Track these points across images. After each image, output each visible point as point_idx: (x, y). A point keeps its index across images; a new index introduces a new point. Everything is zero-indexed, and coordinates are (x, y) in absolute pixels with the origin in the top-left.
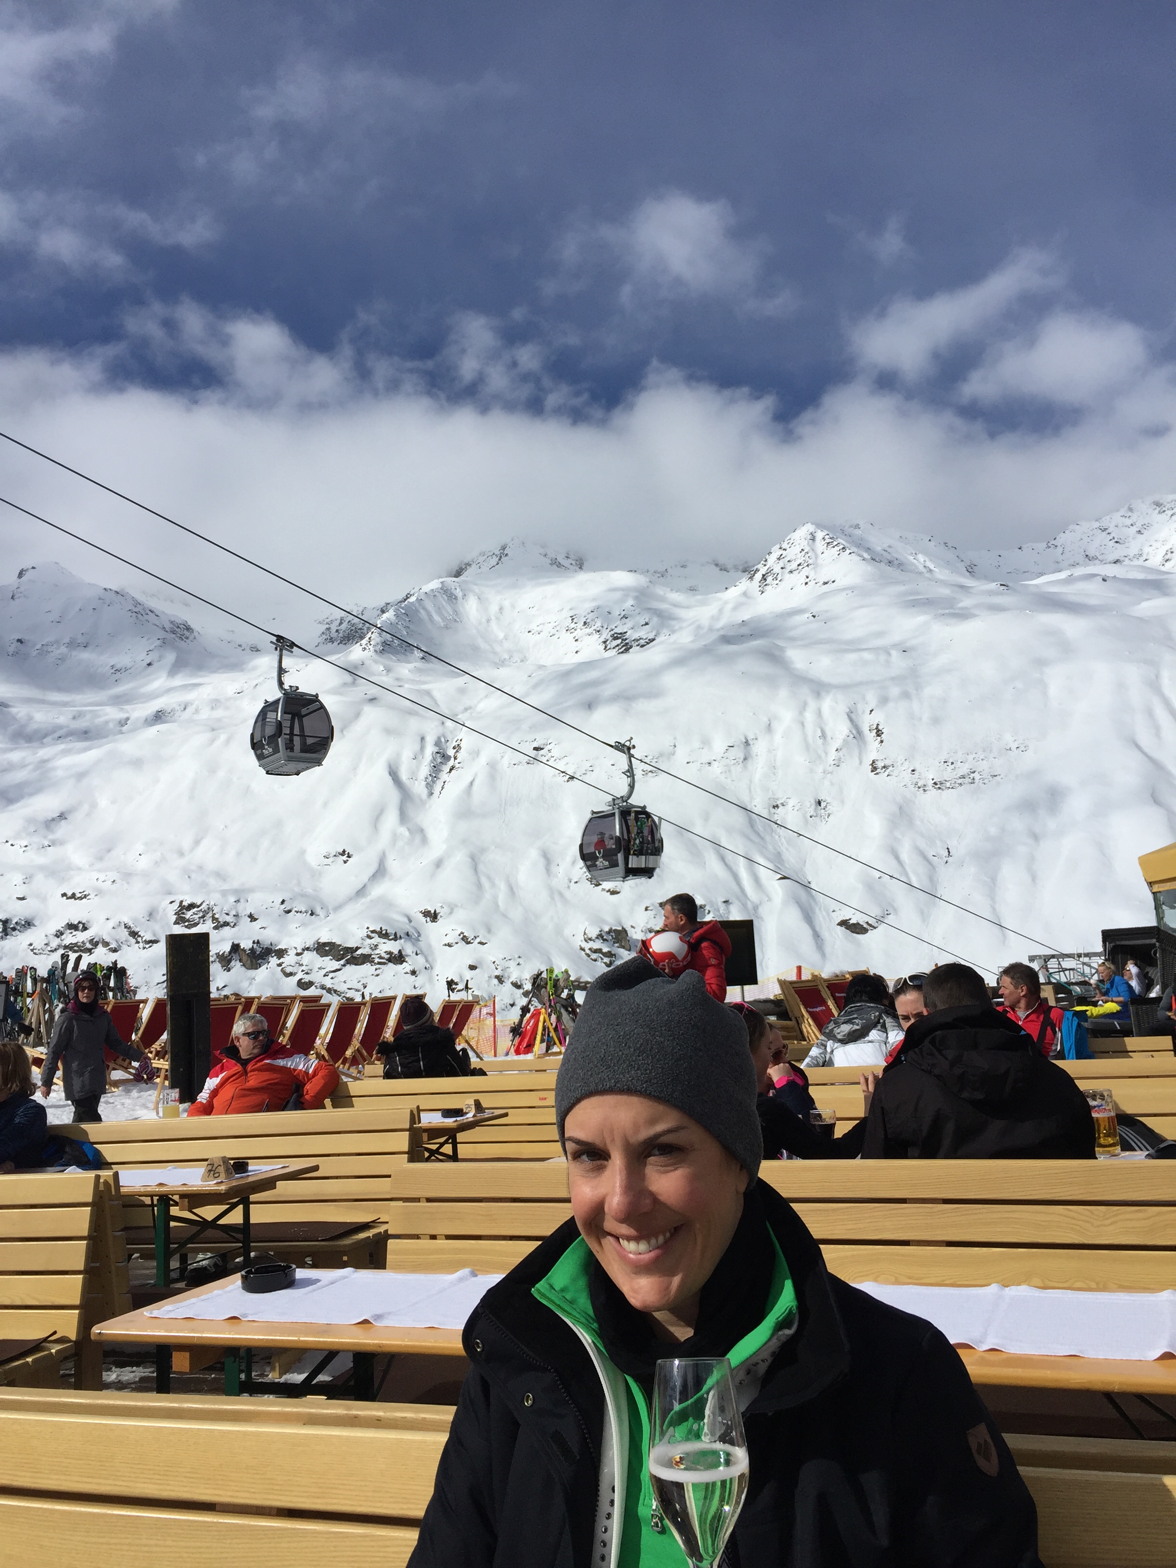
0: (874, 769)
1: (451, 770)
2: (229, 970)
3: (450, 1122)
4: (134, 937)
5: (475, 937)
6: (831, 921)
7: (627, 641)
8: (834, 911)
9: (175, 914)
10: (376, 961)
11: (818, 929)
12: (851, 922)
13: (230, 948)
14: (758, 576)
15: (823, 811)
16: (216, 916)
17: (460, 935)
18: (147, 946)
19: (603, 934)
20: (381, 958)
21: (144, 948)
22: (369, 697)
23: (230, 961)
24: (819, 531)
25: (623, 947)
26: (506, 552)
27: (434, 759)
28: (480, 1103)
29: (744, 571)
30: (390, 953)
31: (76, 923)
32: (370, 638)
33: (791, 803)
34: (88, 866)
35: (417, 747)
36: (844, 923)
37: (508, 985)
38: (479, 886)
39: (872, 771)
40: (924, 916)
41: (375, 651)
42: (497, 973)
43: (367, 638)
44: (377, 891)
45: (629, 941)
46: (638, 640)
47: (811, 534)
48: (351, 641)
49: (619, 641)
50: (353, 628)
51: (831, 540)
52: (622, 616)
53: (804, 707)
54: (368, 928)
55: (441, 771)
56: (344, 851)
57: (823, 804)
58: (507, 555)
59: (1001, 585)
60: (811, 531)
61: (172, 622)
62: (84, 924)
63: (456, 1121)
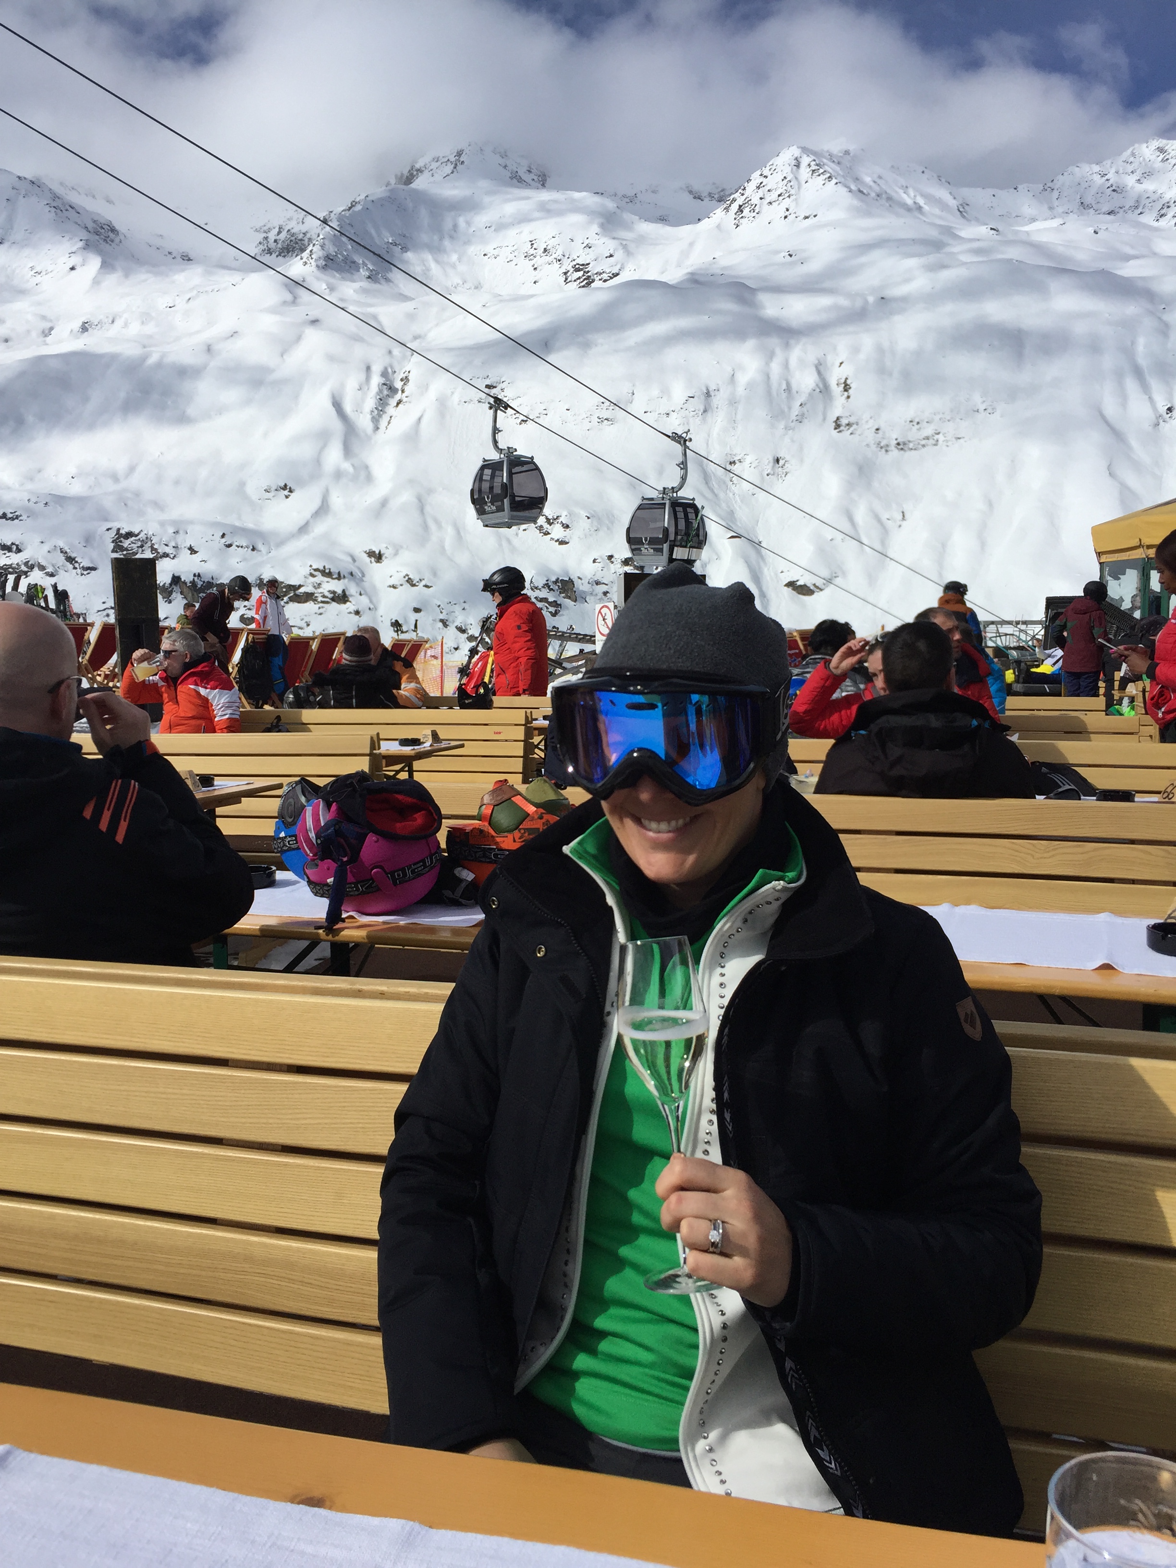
0: (837, 426)
1: (398, 404)
2: (170, 602)
3: (407, 750)
4: (71, 563)
5: (421, 580)
6: (778, 581)
7: (589, 274)
8: (782, 572)
9: (113, 542)
10: (319, 600)
11: (764, 589)
12: (799, 583)
13: (170, 580)
14: (735, 207)
15: (780, 469)
16: (155, 547)
17: (404, 577)
18: (85, 573)
19: (550, 584)
20: (324, 596)
21: (82, 574)
22: (311, 318)
23: (171, 593)
24: (805, 156)
25: (569, 598)
26: (462, 159)
27: (381, 391)
28: (437, 734)
29: (719, 201)
30: (334, 592)
31: (9, 543)
32: (311, 251)
33: (749, 459)
34: (17, 486)
35: (363, 376)
36: (791, 584)
37: (452, 631)
38: (426, 527)
39: (835, 429)
40: (872, 579)
41: (317, 266)
42: (442, 617)
43: (308, 251)
44: (319, 528)
45: (575, 592)
46: (601, 274)
47: (796, 159)
48: (290, 254)
49: (580, 274)
50: (293, 238)
51: (817, 167)
52: (585, 245)
53: (771, 355)
54: (311, 566)
55: (387, 404)
56: (286, 485)
57: (781, 462)
58: (463, 162)
59: (991, 229)
60: (796, 156)
61: (95, 222)
62: (17, 546)
63: (414, 749)
